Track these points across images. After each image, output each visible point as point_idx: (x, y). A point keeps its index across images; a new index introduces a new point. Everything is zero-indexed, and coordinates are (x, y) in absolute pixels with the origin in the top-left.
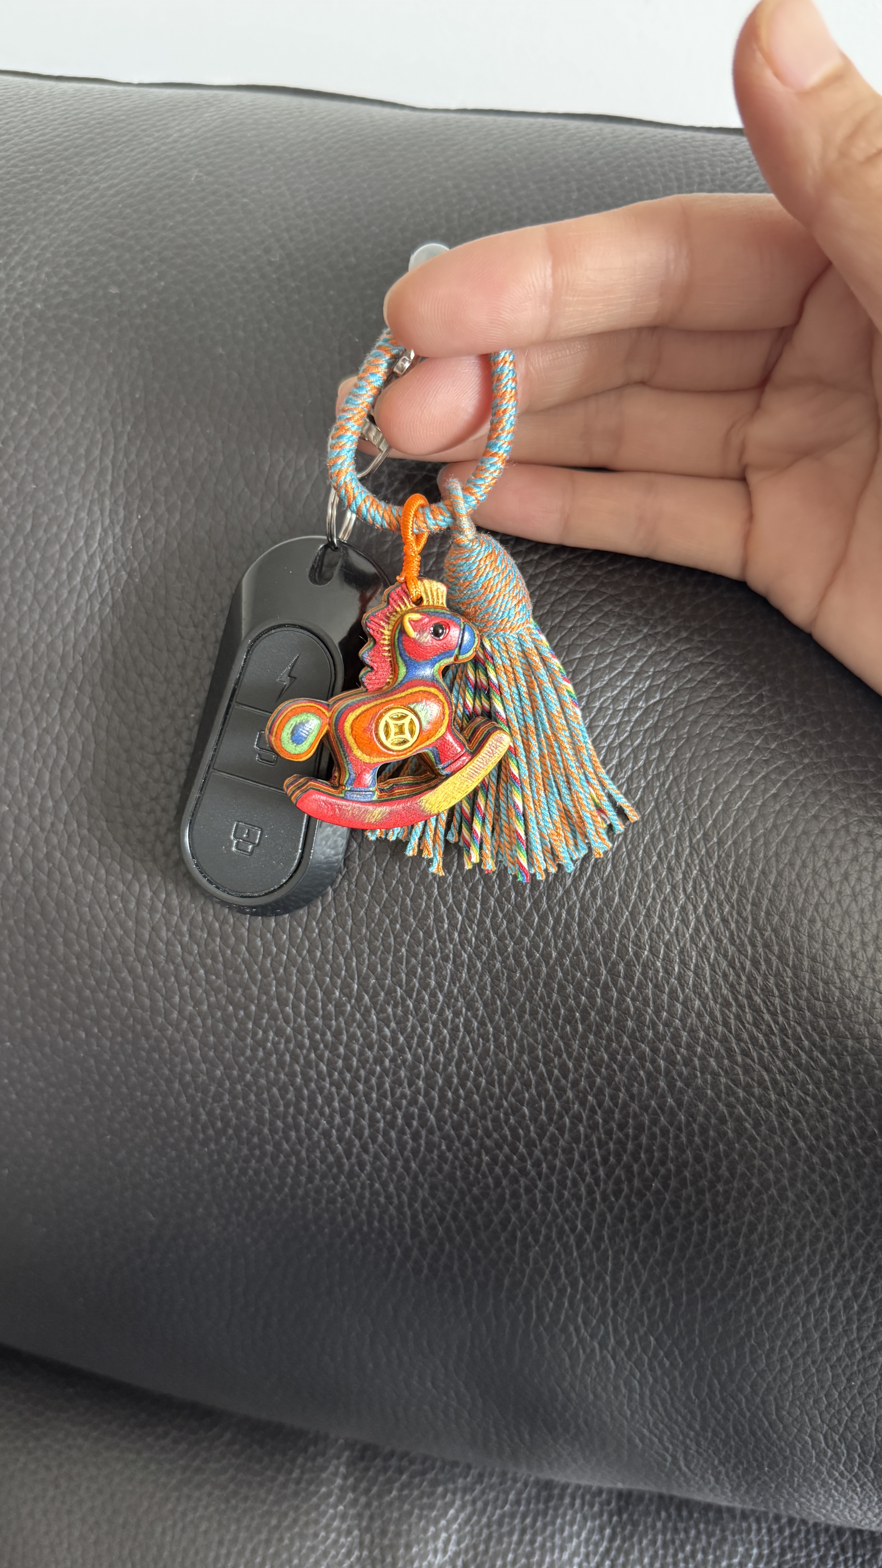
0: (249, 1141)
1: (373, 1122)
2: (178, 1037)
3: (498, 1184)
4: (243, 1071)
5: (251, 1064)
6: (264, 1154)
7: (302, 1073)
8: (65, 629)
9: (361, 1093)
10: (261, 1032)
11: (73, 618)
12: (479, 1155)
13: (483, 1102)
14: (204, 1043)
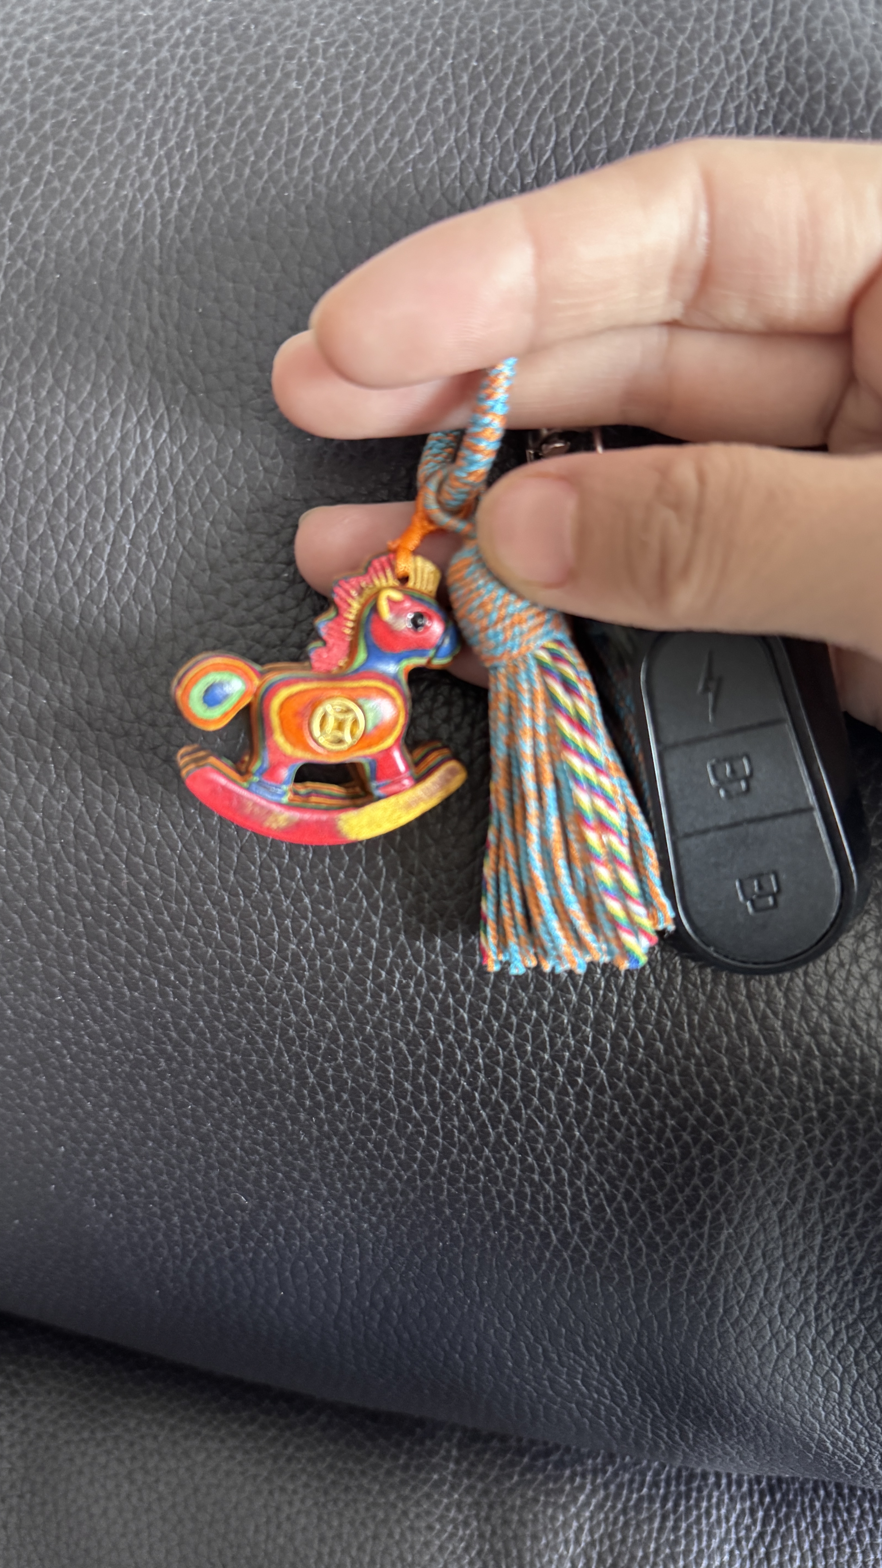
0: (369, 1108)
1: (527, 1079)
2: (279, 982)
3: (686, 1151)
4: (362, 1021)
5: (372, 1014)
6: (388, 1122)
7: (437, 1023)
8: (110, 464)
9: (512, 1045)
10: (384, 974)
11: (118, 448)
12: (662, 1118)
13: (669, 1050)
14: (312, 989)
